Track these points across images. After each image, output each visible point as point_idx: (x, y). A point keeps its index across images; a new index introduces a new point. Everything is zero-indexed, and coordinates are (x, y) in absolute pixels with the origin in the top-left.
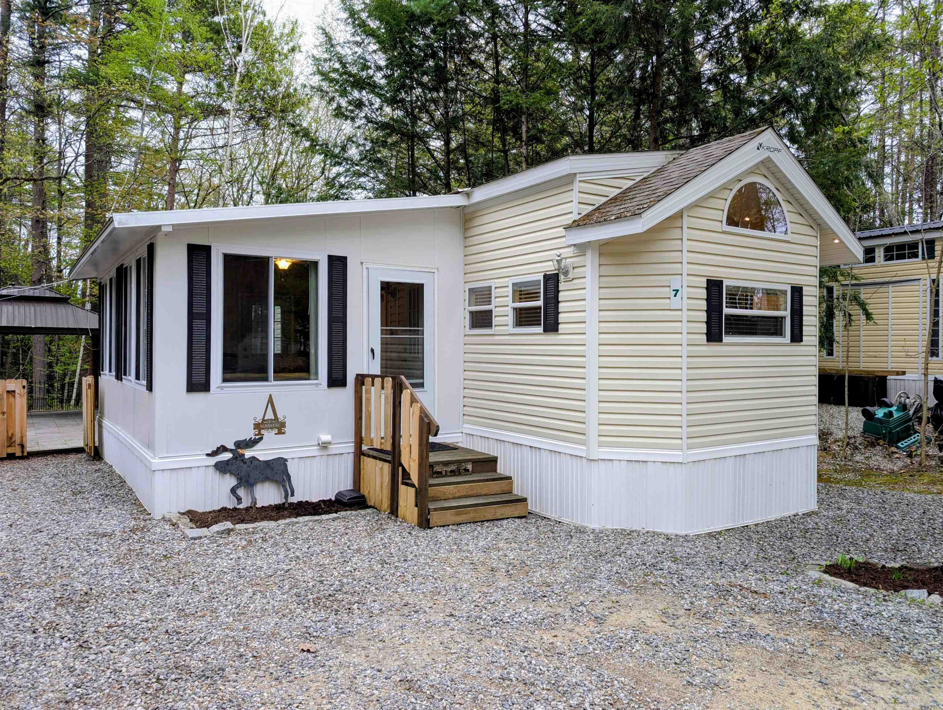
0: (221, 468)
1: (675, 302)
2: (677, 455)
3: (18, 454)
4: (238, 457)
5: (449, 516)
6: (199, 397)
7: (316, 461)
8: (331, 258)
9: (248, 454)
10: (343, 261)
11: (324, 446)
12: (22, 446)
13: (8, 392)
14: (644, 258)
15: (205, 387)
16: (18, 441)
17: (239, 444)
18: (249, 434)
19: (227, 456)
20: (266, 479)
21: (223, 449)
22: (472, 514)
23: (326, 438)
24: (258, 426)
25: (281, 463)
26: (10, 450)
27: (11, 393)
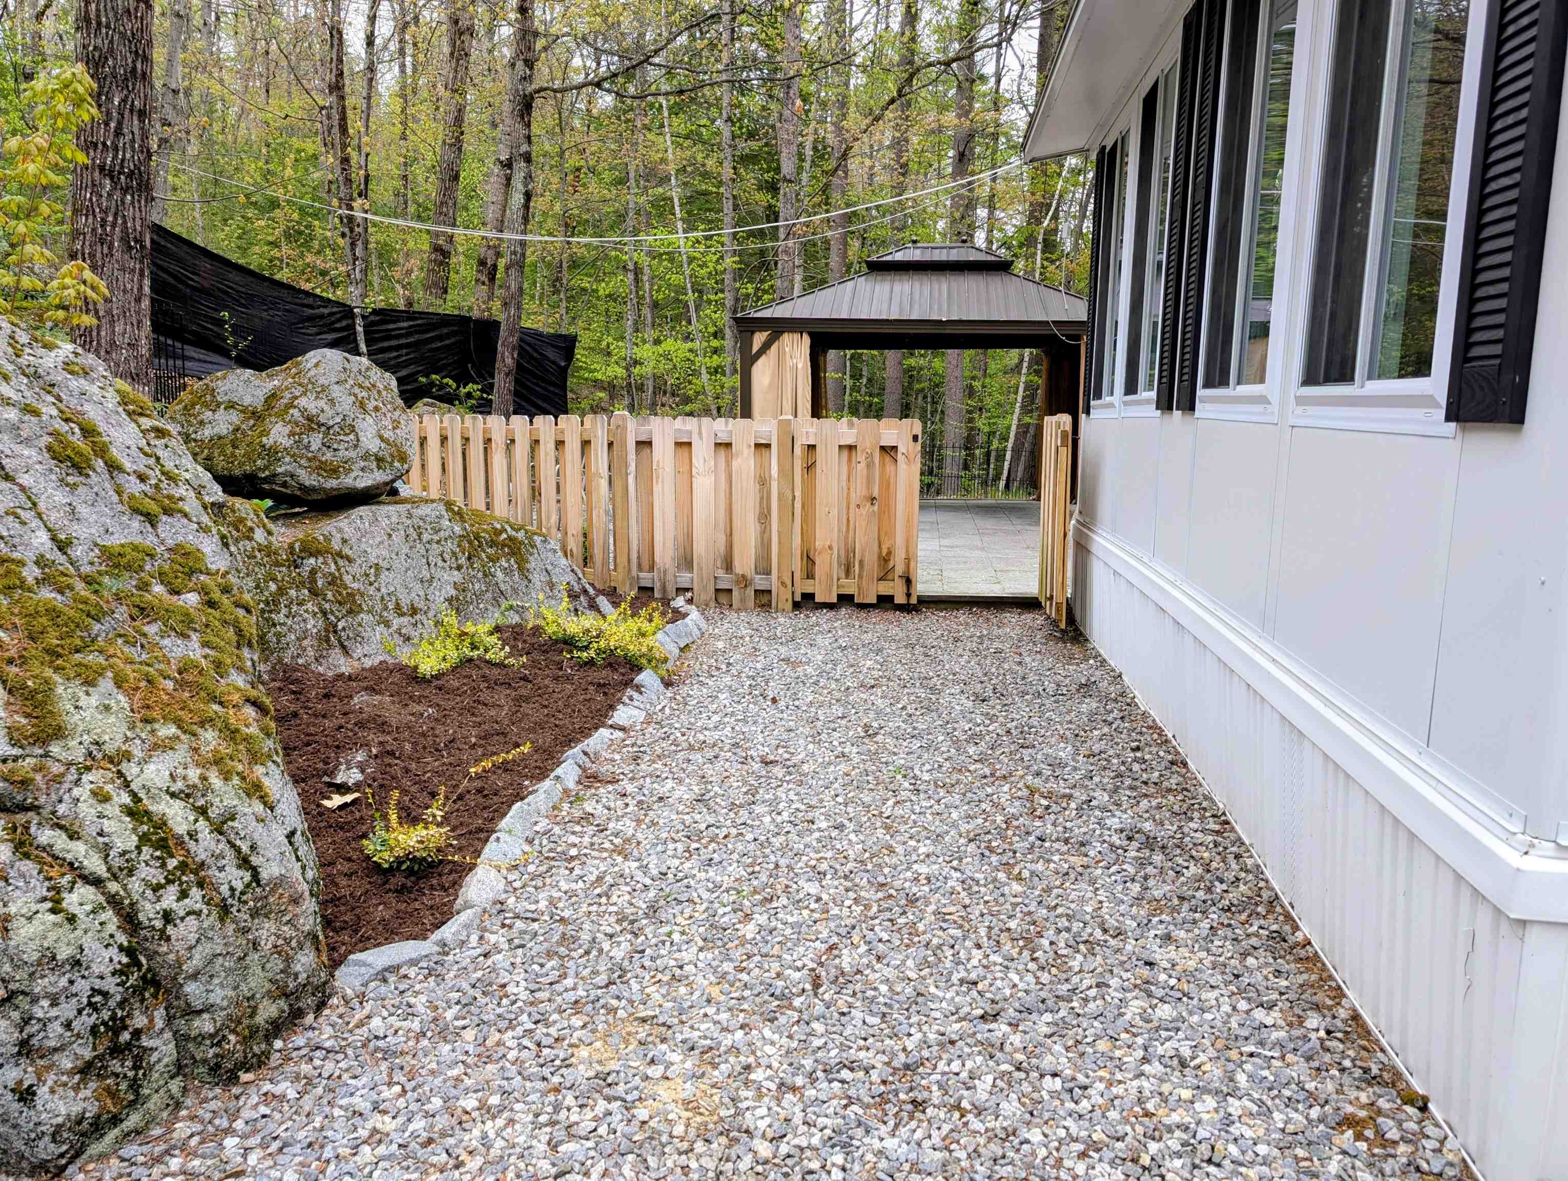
3: (900, 599)
12: (908, 582)
13: (883, 448)
16: (900, 569)
26: (885, 589)
27: (889, 451)
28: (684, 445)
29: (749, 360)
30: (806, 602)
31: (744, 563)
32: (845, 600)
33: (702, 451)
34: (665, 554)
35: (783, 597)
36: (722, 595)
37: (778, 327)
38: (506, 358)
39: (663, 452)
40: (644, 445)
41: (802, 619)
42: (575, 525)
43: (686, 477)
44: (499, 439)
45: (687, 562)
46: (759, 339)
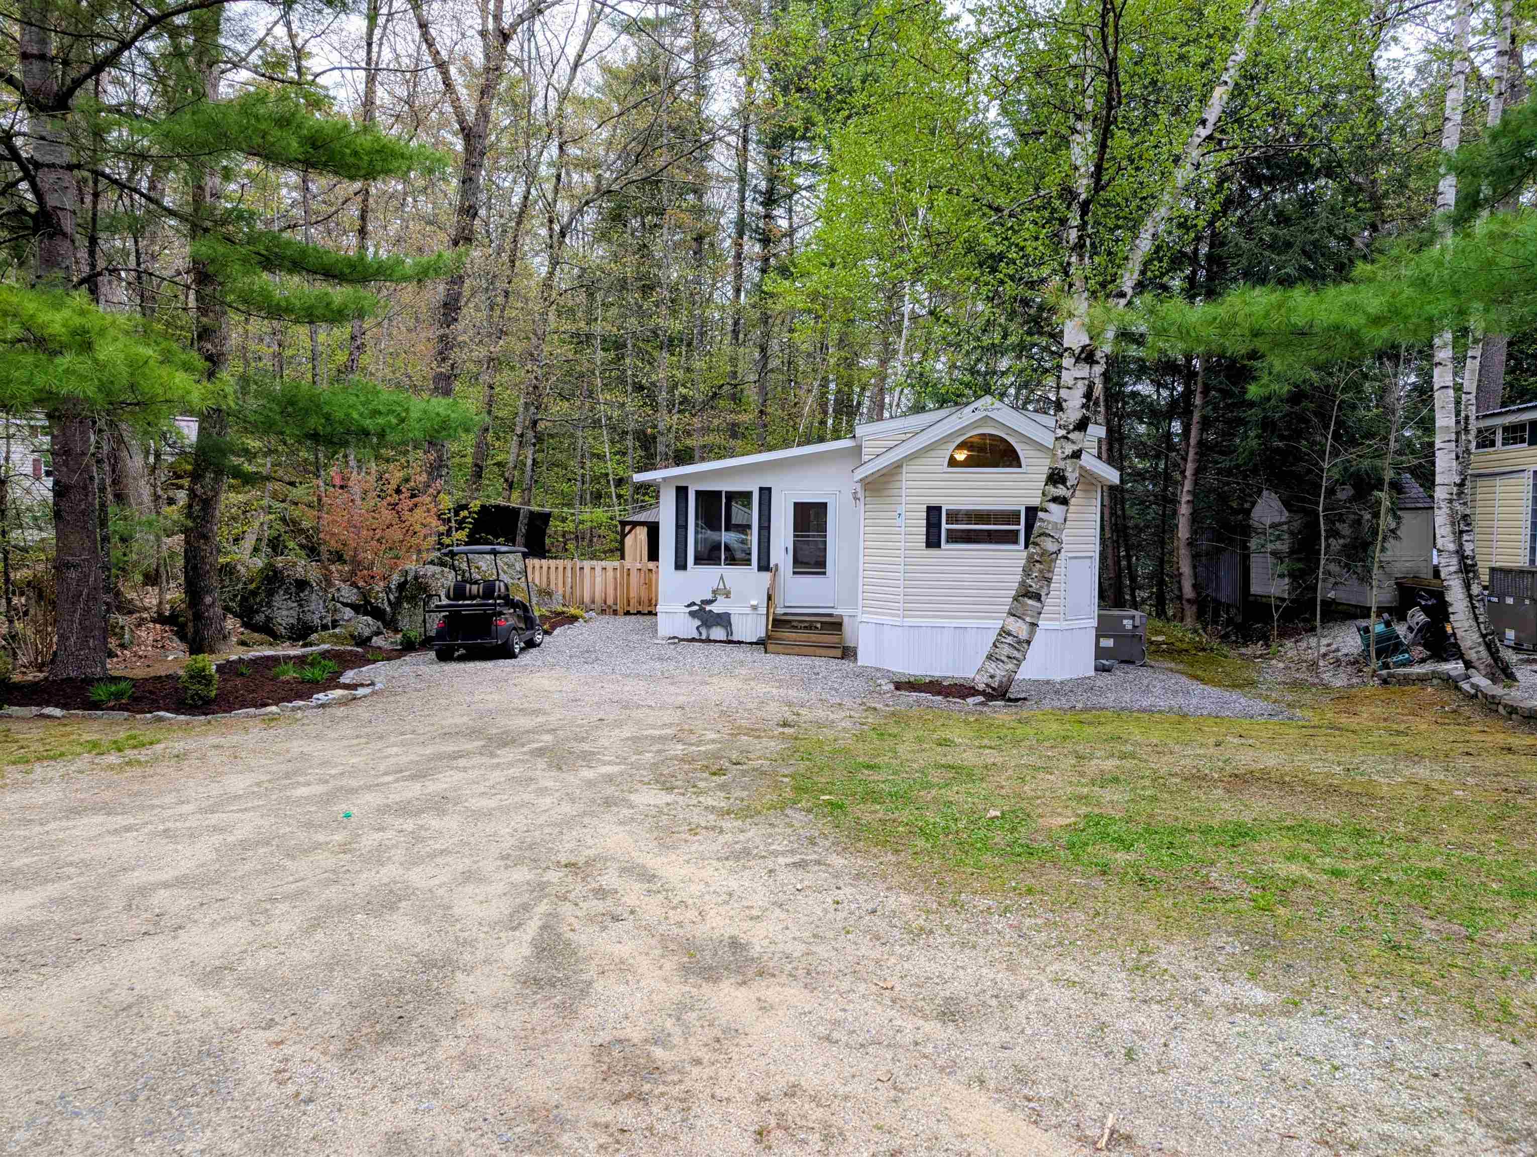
0: (693, 614)
1: (898, 522)
2: (897, 621)
4: (702, 609)
5: (780, 648)
6: (681, 573)
7: (750, 618)
8: (761, 489)
9: (708, 608)
10: (769, 489)
11: (755, 608)
14: (887, 493)
15: (684, 567)
17: (703, 602)
18: (709, 597)
19: (696, 608)
20: (718, 624)
21: (693, 604)
22: (797, 649)
23: (754, 603)
24: (714, 592)
25: (728, 615)
28: (593, 569)
29: (624, 536)
30: (628, 613)
31: (610, 602)
32: (639, 613)
33: (598, 570)
34: (587, 599)
35: (620, 611)
36: (603, 612)
37: (635, 524)
38: (522, 528)
39: (587, 570)
40: (582, 568)
41: (628, 618)
42: (560, 592)
43: (593, 578)
44: (537, 567)
45: (593, 602)
46: (627, 528)
